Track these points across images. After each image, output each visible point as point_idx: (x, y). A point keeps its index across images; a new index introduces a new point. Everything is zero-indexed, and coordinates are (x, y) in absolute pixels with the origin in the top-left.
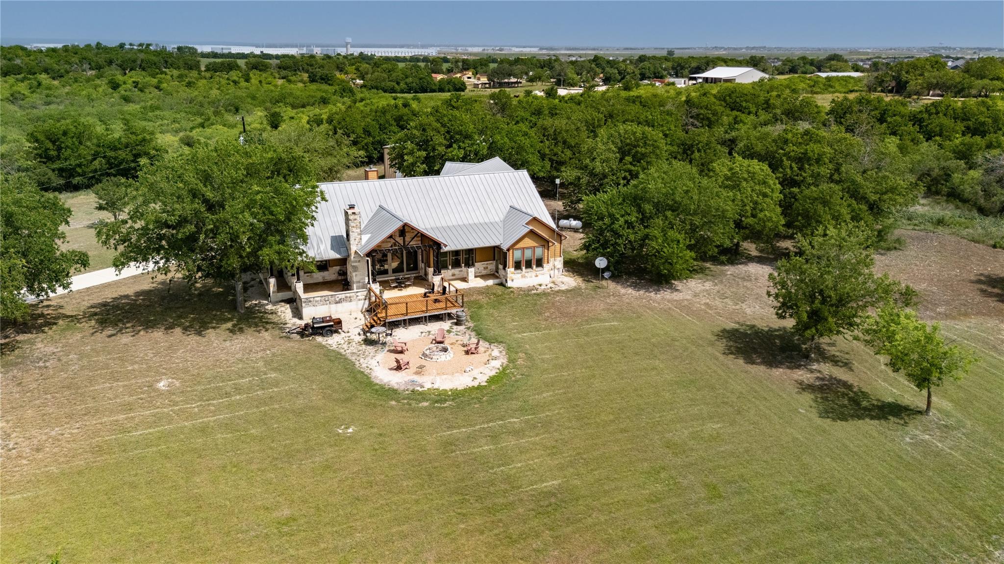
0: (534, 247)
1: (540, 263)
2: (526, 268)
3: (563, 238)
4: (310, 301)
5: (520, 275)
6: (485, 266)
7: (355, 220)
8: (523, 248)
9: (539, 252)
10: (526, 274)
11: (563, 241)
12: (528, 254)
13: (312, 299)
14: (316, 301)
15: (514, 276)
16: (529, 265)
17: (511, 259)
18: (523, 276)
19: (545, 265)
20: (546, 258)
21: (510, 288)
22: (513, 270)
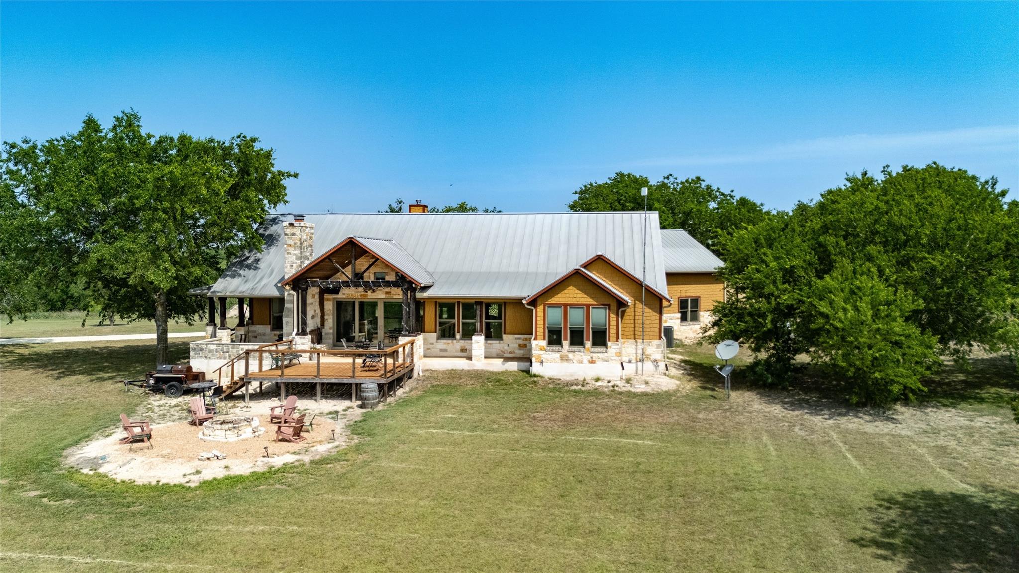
0: (588, 306)
1: (600, 339)
2: (572, 344)
3: (665, 303)
4: (201, 350)
5: (557, 355)
6: (521, 342)
7: (293, 234)
8: (566, 305)
9: (598, 316)
10: (571, 356)
11: (665, 310)
12: (576, 317)
13: (204, 347)
14: (211, 351)
15: (545, 356)
16: (577, 339)
17: (540, 322)
18: (564, 359)
19: (609, 344)
20: (613, 331)
21: (535, 376)
22: (544, 343)
